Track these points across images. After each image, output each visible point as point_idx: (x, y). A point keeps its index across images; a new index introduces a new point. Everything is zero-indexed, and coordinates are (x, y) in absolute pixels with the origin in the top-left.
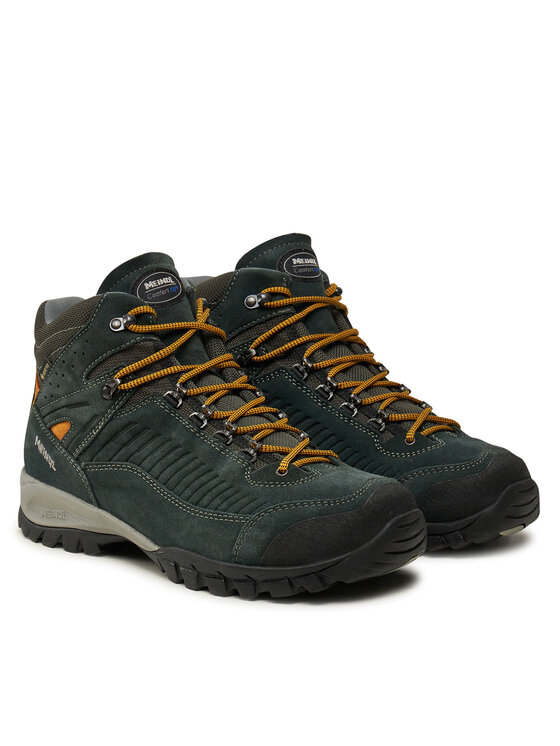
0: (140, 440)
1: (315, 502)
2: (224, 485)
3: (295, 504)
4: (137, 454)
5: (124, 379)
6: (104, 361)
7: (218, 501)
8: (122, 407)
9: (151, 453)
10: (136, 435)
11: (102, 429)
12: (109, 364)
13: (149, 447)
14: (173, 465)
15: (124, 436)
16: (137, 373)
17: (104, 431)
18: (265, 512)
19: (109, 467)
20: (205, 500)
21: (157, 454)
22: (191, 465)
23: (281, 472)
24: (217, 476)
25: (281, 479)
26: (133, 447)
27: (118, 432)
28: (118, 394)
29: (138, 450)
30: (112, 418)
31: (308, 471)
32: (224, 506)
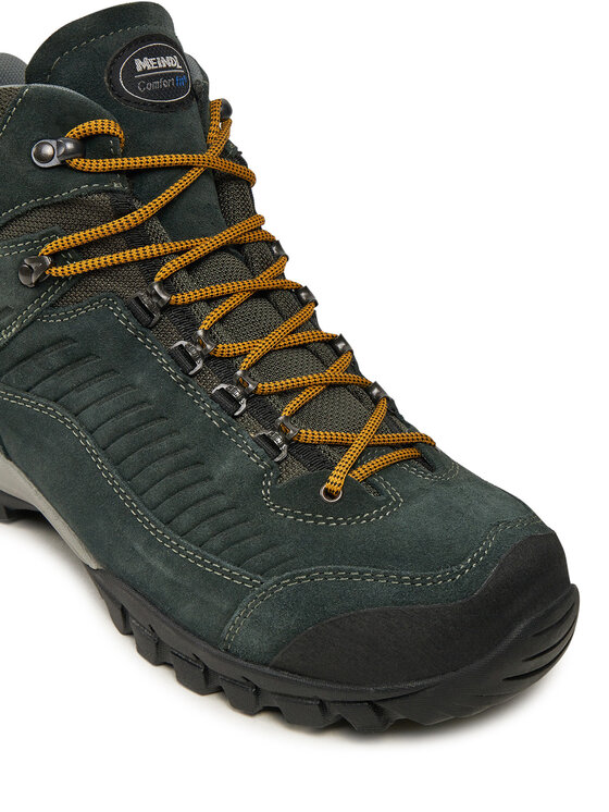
0: (82, 372)
1: (386, 575)
2: (222, 501)
3: (348, 572)
4: (74, 395)
5: (58, 258)
6: (23, 215)
7: (205, 530)
8: (52, 306)
9: (98, 400)
10: (75, 361)
11: (17, 334)
12: (32, 222)
13: (97, 388)
14: (134, 434)
15: (53, 358)
16: (82, 251)
17: (20, 338)
18: (292, 578)
19: (27, 402)
20: (185, 520)
21: (109, 405)
22: (165, 444)
23: (329, 493)
24: (210, 478)
25: (327, 510)
26: (67, 380)
27: (44, 348)
28: (45, 283)
29: (78, 387)
30: (33, 321)
31: (380, 492)
32: (217, 542)
